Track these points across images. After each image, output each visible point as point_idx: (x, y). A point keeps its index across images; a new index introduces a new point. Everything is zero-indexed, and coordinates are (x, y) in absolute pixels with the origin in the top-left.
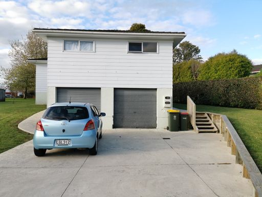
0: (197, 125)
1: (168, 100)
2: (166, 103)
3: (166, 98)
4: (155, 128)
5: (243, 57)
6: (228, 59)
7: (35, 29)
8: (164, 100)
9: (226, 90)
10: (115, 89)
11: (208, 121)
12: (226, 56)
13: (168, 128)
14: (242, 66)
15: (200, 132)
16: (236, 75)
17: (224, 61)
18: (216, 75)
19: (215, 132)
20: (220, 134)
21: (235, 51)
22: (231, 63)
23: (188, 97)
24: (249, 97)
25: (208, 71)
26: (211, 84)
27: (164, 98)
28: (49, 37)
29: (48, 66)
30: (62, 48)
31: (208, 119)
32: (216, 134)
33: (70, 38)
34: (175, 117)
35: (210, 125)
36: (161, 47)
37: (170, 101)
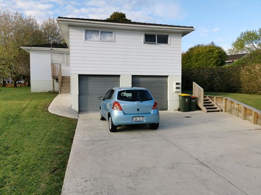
0: (204, 106)
1: (178, 86)
2: (177, 88)
3: (177, 84)
4: (167, 110)
5: (219, 48)
6: (208, 49)
7: (59, 17)
8: (175, 86)
9: (211, 77)
10: (133, 76)
11: (211, 103)
12: (206, 47)
13: (179, 110)
14: (220, 57)
15: (208, 112)
16: (214, 64)
17: (205, 52)
18: (196, 64)
19: (219, 111)
20: (224, 112)
21: (213, 43)
22: (210, 53)
23: (194, 83)
24: (232, 83)
25: (189, 61)
26: (197, 72)
27: (175, 84)
28: (70, 26)
29: (71, 55)
30: (84, 38)
31: (210, 101)
32: (220, 112)
33: (91, 27)
34: (187, 100)
35: (213, 105)
36: (172, 39)
37: (180, 86)
